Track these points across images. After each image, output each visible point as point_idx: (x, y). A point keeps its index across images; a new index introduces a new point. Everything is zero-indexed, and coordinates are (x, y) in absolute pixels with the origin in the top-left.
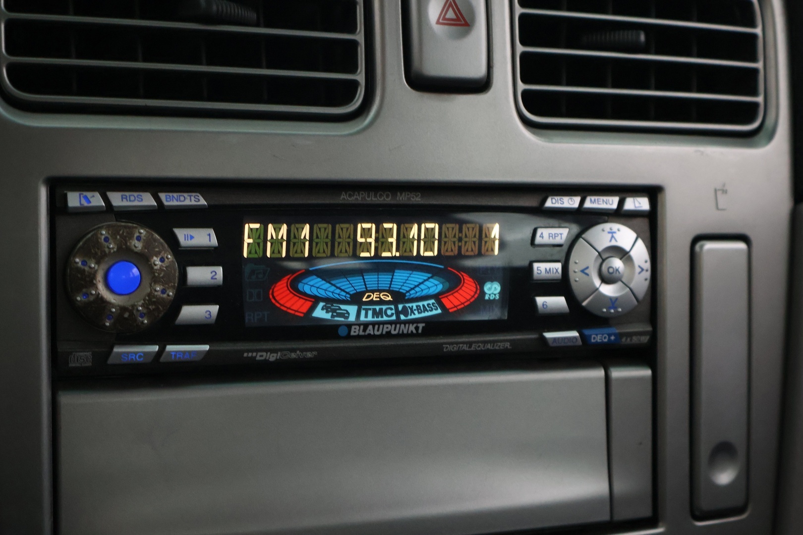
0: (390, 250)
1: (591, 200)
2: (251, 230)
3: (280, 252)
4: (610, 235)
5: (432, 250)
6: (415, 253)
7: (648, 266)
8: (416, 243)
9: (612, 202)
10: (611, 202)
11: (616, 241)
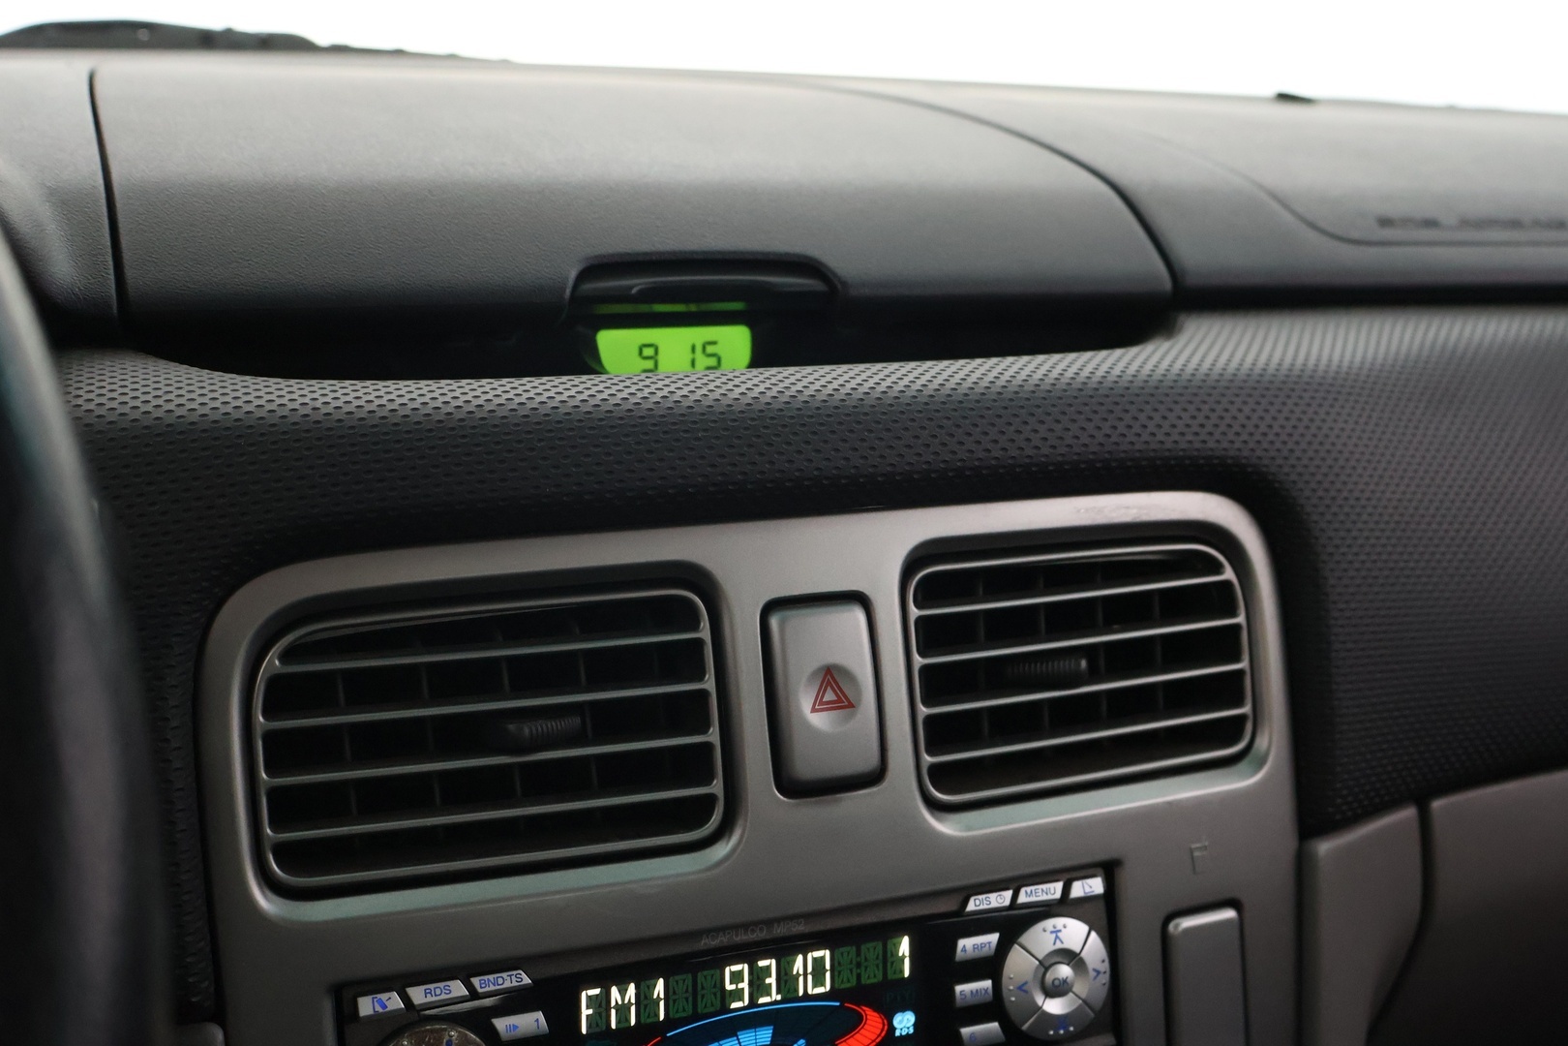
0: (769, 994)
1: (1026, 892)
2: (589, 998)
3: (628, 1020)
4: (1054, 935)
5: (823, 984)
6: (801, 993)
7: (1106, 967)
8: (801, 979)
9: (1054, 890)
10: (1052, 892)
11: (1062, 943)
